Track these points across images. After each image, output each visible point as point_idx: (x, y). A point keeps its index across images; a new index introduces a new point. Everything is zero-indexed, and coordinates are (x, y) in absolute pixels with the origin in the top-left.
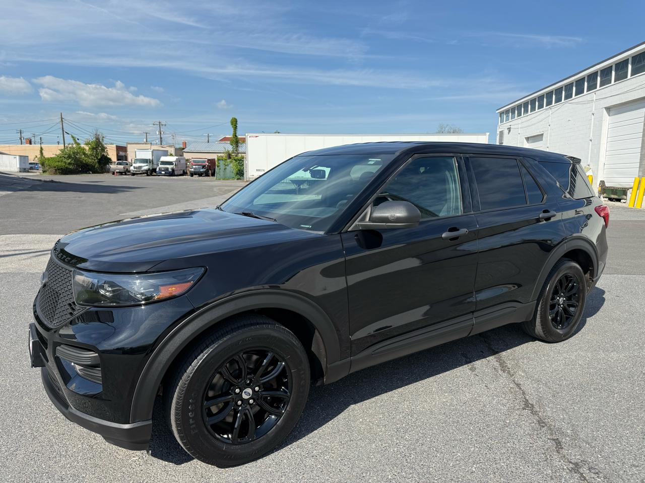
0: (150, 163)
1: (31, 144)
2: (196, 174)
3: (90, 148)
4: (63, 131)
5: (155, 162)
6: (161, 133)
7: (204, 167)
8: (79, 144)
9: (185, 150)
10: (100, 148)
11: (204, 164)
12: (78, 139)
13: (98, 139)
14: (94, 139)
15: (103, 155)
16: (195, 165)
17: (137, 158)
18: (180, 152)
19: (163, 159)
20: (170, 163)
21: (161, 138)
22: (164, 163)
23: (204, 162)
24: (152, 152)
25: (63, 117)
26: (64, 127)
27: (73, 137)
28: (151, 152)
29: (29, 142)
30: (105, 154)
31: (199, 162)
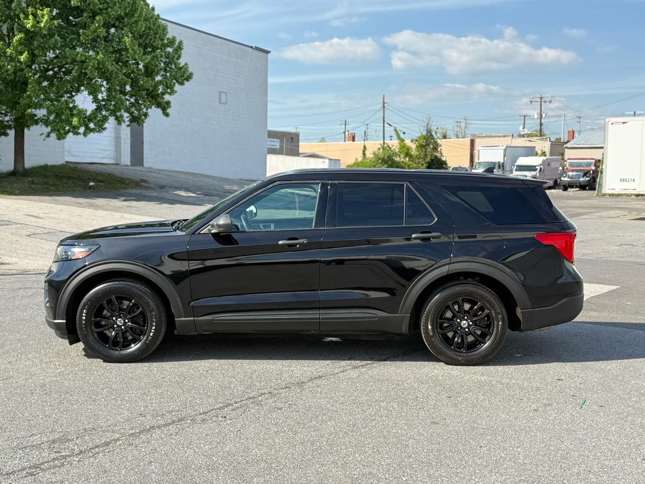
0: (499, 168)
1: (354, 140)
2: (572, 187)
3: (417, 147)
4: (384, 121)
5: (508, 168)
6: (541, 116)
7: (586, 174)
8: (402, 140)
9: (568, 145)
10: (432, 146)
11: (588, 168)
12: (404, 133)
13: (429, 132)
14: (424, 133)
15: (436, 157)
16: (572, 171)
17: (480, 161)
18: (558, 147)
19: (522, 161)
20: (531, 168)
21: (541, 124)
22: (521, 168)
23: (589, 165)
24: (505, 150)
25: (385, 101)
26: (385, 117)
27: (396, 130)
28: (503, 151)
29: (351, 138)
30: (438, 155)
31: (580, 165)
